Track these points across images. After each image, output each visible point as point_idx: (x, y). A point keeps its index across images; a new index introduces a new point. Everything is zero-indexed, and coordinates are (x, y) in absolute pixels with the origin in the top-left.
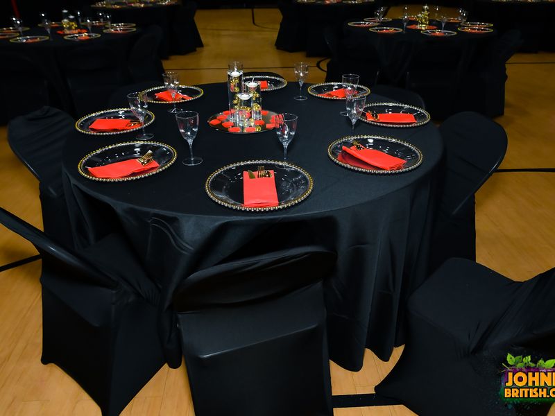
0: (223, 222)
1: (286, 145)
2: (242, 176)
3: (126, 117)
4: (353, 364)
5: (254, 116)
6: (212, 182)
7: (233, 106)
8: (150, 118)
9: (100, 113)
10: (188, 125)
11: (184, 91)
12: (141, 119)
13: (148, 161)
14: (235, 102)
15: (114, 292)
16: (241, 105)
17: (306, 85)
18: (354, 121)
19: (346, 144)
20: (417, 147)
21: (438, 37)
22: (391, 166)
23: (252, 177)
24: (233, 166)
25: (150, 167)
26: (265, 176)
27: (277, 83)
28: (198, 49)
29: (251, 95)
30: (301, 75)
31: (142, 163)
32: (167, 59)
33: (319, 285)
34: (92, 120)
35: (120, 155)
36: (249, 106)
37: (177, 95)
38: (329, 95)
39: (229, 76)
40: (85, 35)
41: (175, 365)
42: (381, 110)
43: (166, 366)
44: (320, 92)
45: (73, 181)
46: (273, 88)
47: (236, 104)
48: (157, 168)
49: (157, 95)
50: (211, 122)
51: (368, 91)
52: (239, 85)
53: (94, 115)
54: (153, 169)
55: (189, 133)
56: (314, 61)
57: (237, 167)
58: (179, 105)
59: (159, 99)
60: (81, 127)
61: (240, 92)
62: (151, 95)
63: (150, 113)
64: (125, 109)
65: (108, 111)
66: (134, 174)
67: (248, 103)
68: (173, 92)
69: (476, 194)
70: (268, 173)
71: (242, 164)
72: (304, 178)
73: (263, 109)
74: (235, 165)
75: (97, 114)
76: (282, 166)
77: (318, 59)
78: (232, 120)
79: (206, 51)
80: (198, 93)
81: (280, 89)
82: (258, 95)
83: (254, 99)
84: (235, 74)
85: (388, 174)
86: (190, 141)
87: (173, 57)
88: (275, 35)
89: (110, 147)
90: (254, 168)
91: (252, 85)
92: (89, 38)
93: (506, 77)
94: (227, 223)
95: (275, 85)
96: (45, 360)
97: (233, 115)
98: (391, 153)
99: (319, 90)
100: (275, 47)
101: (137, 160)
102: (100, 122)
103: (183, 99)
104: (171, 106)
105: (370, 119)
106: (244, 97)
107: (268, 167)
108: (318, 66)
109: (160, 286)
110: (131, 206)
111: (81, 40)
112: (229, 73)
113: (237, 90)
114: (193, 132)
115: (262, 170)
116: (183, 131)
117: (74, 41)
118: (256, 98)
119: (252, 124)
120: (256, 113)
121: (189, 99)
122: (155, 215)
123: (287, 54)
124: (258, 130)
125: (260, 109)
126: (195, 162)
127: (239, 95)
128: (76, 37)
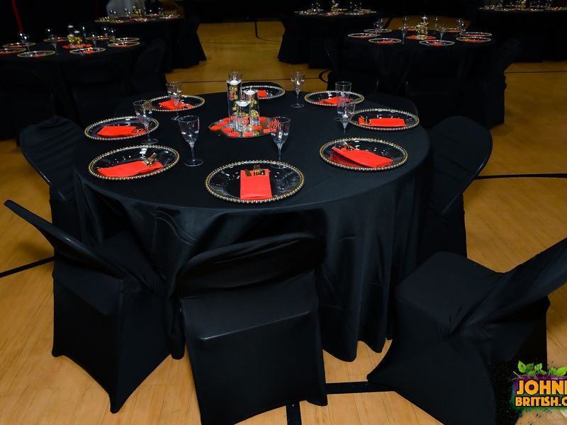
0: (221, 214)
1: (280, 146)
2: (239, 174)
3: (132, 125)
4: (347, 355)
5: (252, 122)
6: (212, 179)
7: (232, 112)
8: (154, 125)
9: (107, 121)
10: (190, 128)
11: (186, 101)
12: (146, 125)
13: (153, 162)
14: (234, 109)
15: (122, 281)
16: (239, 112)
17: (302, 94)
18: (345, 125)
19: (337, 145)
20: (403, 147)
21: (435, 47)
22: (378, 164)
23: (249, 175)
24: (231, 166)
25: (155, 167)
26: (261, 174)
27: (275, 92)
28: (201, 62)
29: (249, 102)
30: (298, 83)
31: (148, 164)
32: (170, 72)
33: (311, 274)
34: (100, 127)
35: (127, 158)
36: (247, 112)
37: (180, 104)
38: (325, 102)
39: (229, 85)
40: (90, 49)
41: (178, 356)
42: (374, 115)
43: (170, 356)
44: (317, 100)
45: (84, 181)
46: (272, 96)
47: (236, 111)
48: (161, 168)
49: (161, 104)
50: (212, 128)
51: (362, 98)
52: (238, 93)
53: (102, 122)
54: (157, 169)
55: (190, 136)
56: (316, 73)
57: (235, 167)
58: (181, 113)
59: (163, 108)
60: (90, 133)
61: (239, 99)
62: (155, 104)
63: (154, 120)
64: (131, 117)
65: (115, 119)
66: (139, 174)
67: (246, 109)
68: (176, 101)
69: (464, 194)
70: (264, 171)
71: (239, 164)
72: (296, 175)
73: (261, 115)
74: (233, 165)
75: (104, 121)
76: (276, 166)
77: (321, 71)
78: (231, 126)
79: (208, 65)
80: (199, 102)
81: (279, 97)
82: (256, 102)
83: (252, 106)
84: (234, 82)
85: (374, 171)
86: (192, 144)
87: (176, 70)
88: (278, 48)
89: (118, 150)
90: (250, 167)
91: (250, 93)
92: (93, 52)
93: (505, 86)
94: (225, 215)
95: (274, 94)
96: (56, 353)
97: (232, 121)
98: (378, 153)
99: (315, 98)
100: (277, 60)
101: (143, 162)
102: (108, 129)
103: (185, 107)
104: (174, 114)
105: (362, 123)
106: (243, 104)
107: (263, 166)
108: (320, 77)
109: (164, 277)
110: (138, 201)
111: (86, 55)
112: (228, 82)
113: (236, 97)
114: (194, 135)
115: (257, 168)
116: (184, 133)
117: (79, 56)
118: (254, 105)
119: (251, 129)
120: (254, 119)
121: (190, 107)
122: (160, 209)
123: (290, 66)
124: (255, 134)
125: (258, 115)
126: (196, 163)
127: (237, 102)
128: (82, 51)
